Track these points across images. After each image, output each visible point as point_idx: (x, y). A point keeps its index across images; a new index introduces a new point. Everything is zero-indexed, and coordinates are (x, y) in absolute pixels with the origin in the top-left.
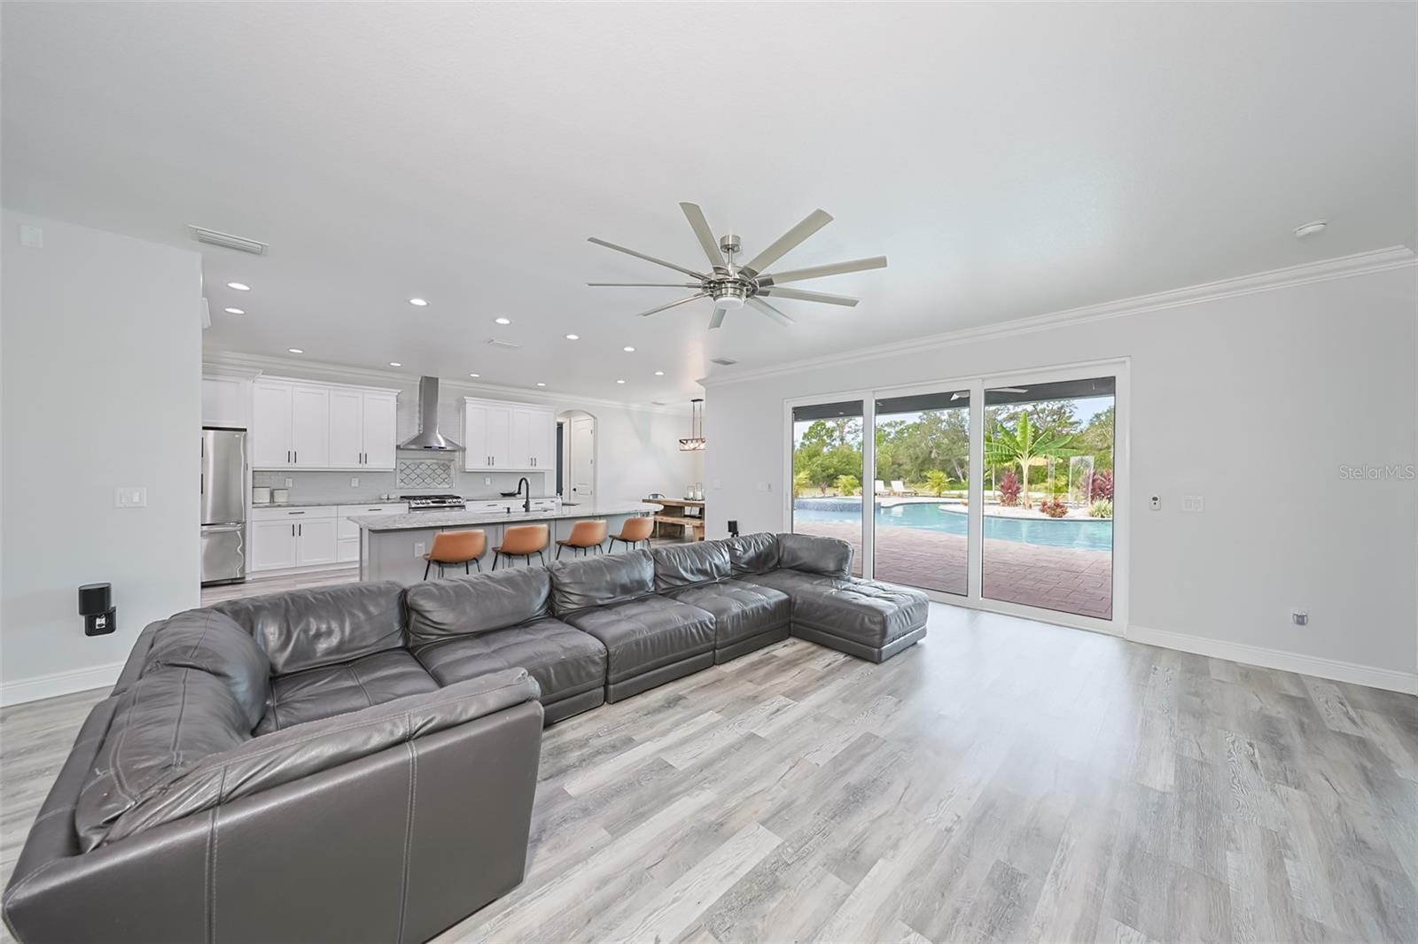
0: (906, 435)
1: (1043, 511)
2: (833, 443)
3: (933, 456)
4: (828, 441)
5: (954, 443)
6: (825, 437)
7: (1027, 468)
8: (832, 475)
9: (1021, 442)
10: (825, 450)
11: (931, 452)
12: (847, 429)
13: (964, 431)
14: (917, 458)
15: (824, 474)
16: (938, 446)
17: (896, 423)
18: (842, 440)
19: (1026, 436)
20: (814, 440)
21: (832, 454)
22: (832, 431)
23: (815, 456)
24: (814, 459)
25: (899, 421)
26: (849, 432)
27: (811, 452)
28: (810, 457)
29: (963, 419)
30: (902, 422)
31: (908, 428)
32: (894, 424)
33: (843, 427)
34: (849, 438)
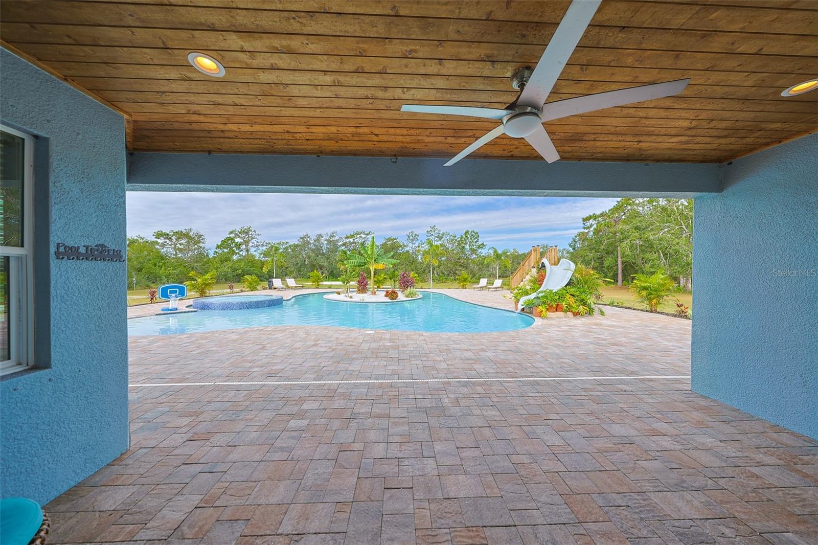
0: (290, 250)
1: (386, 296)
2: (241, 253)
3: (306, 263)
4: (237, 251)
5: (317, 256)
6: (234, 249)
7: (373, 270)
8: (240, 274)
9: (371, 254)
10: (235, 257)
11: (305, 261)
12: (251, 244)
13: (322, 250)
14: (297, 264)
15: (234, 274)
16: (309, 257)
17: (284, 243)
18: (247, 251)
19: (373, 250)
20: (225, 250)
21: (239, 261)
22: (240, 245)
23: (226, 261)
24: (225, 264)
25: (285, 241)
26: (252, 246)
27: (223, 258)
28: (222, 262)
29: (322, 243)
30: (287, 243)
31: (290, 246)
32: (282, 243)
33: (248, 243)
34: (252, 251)
